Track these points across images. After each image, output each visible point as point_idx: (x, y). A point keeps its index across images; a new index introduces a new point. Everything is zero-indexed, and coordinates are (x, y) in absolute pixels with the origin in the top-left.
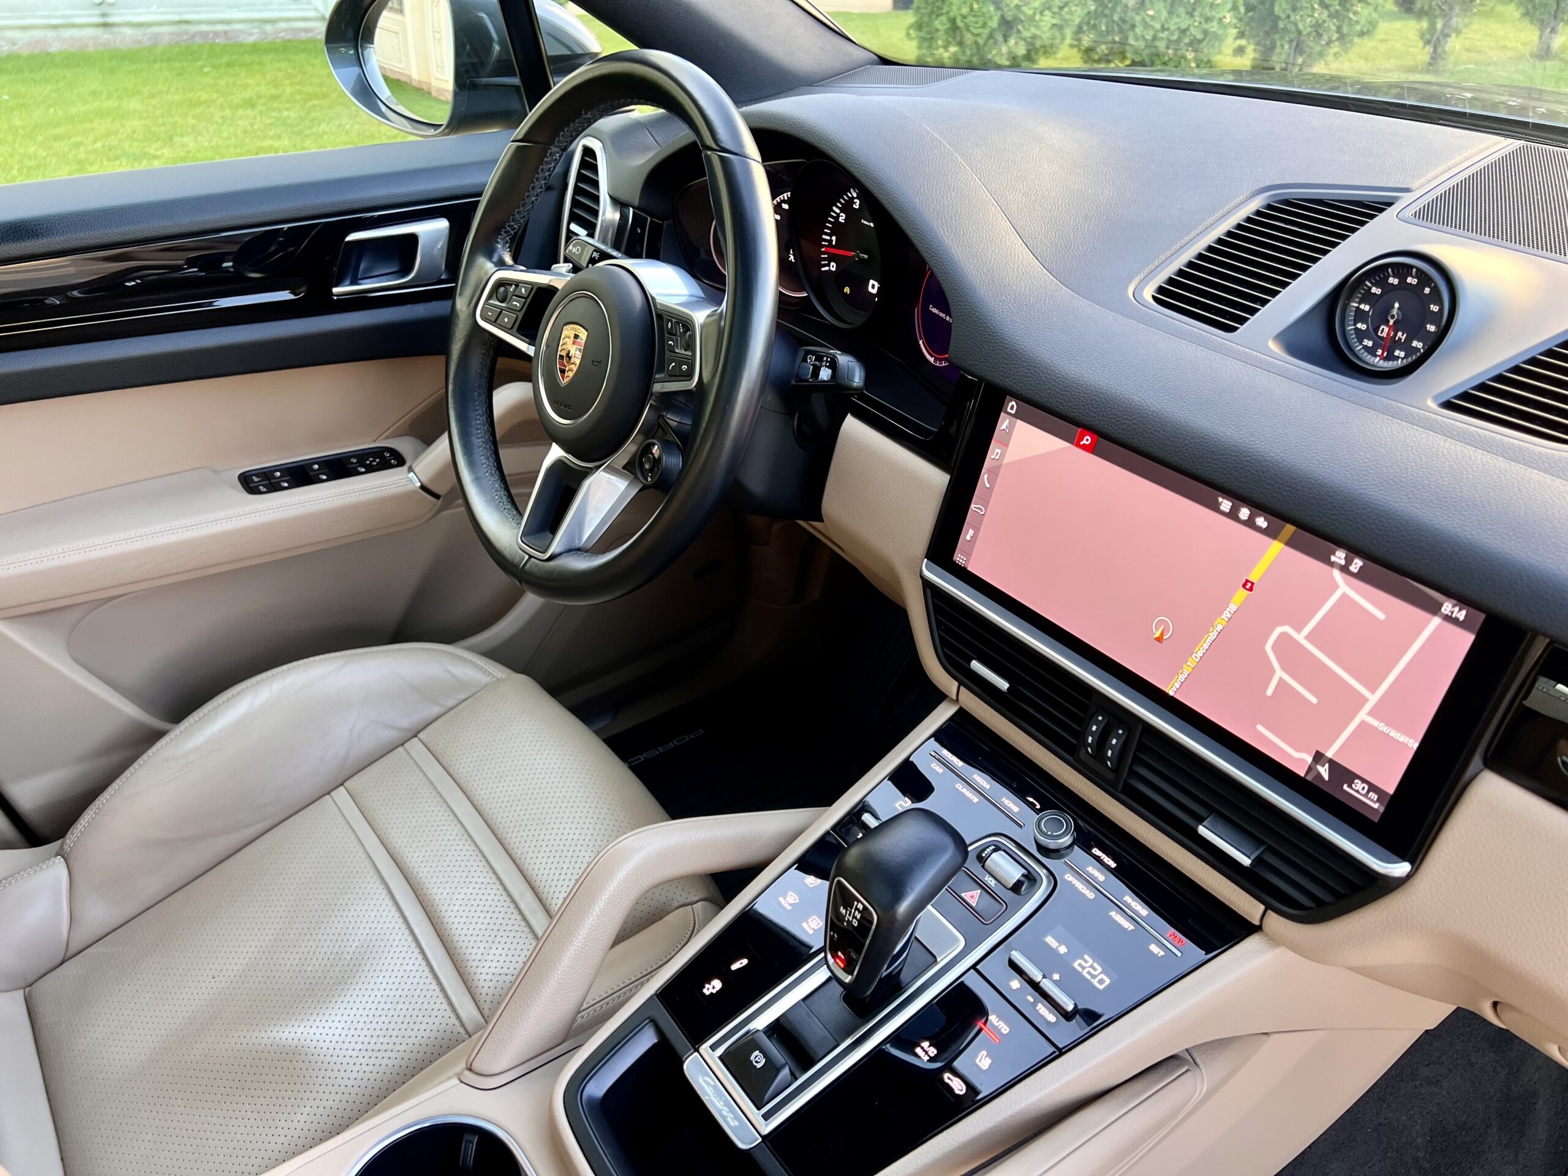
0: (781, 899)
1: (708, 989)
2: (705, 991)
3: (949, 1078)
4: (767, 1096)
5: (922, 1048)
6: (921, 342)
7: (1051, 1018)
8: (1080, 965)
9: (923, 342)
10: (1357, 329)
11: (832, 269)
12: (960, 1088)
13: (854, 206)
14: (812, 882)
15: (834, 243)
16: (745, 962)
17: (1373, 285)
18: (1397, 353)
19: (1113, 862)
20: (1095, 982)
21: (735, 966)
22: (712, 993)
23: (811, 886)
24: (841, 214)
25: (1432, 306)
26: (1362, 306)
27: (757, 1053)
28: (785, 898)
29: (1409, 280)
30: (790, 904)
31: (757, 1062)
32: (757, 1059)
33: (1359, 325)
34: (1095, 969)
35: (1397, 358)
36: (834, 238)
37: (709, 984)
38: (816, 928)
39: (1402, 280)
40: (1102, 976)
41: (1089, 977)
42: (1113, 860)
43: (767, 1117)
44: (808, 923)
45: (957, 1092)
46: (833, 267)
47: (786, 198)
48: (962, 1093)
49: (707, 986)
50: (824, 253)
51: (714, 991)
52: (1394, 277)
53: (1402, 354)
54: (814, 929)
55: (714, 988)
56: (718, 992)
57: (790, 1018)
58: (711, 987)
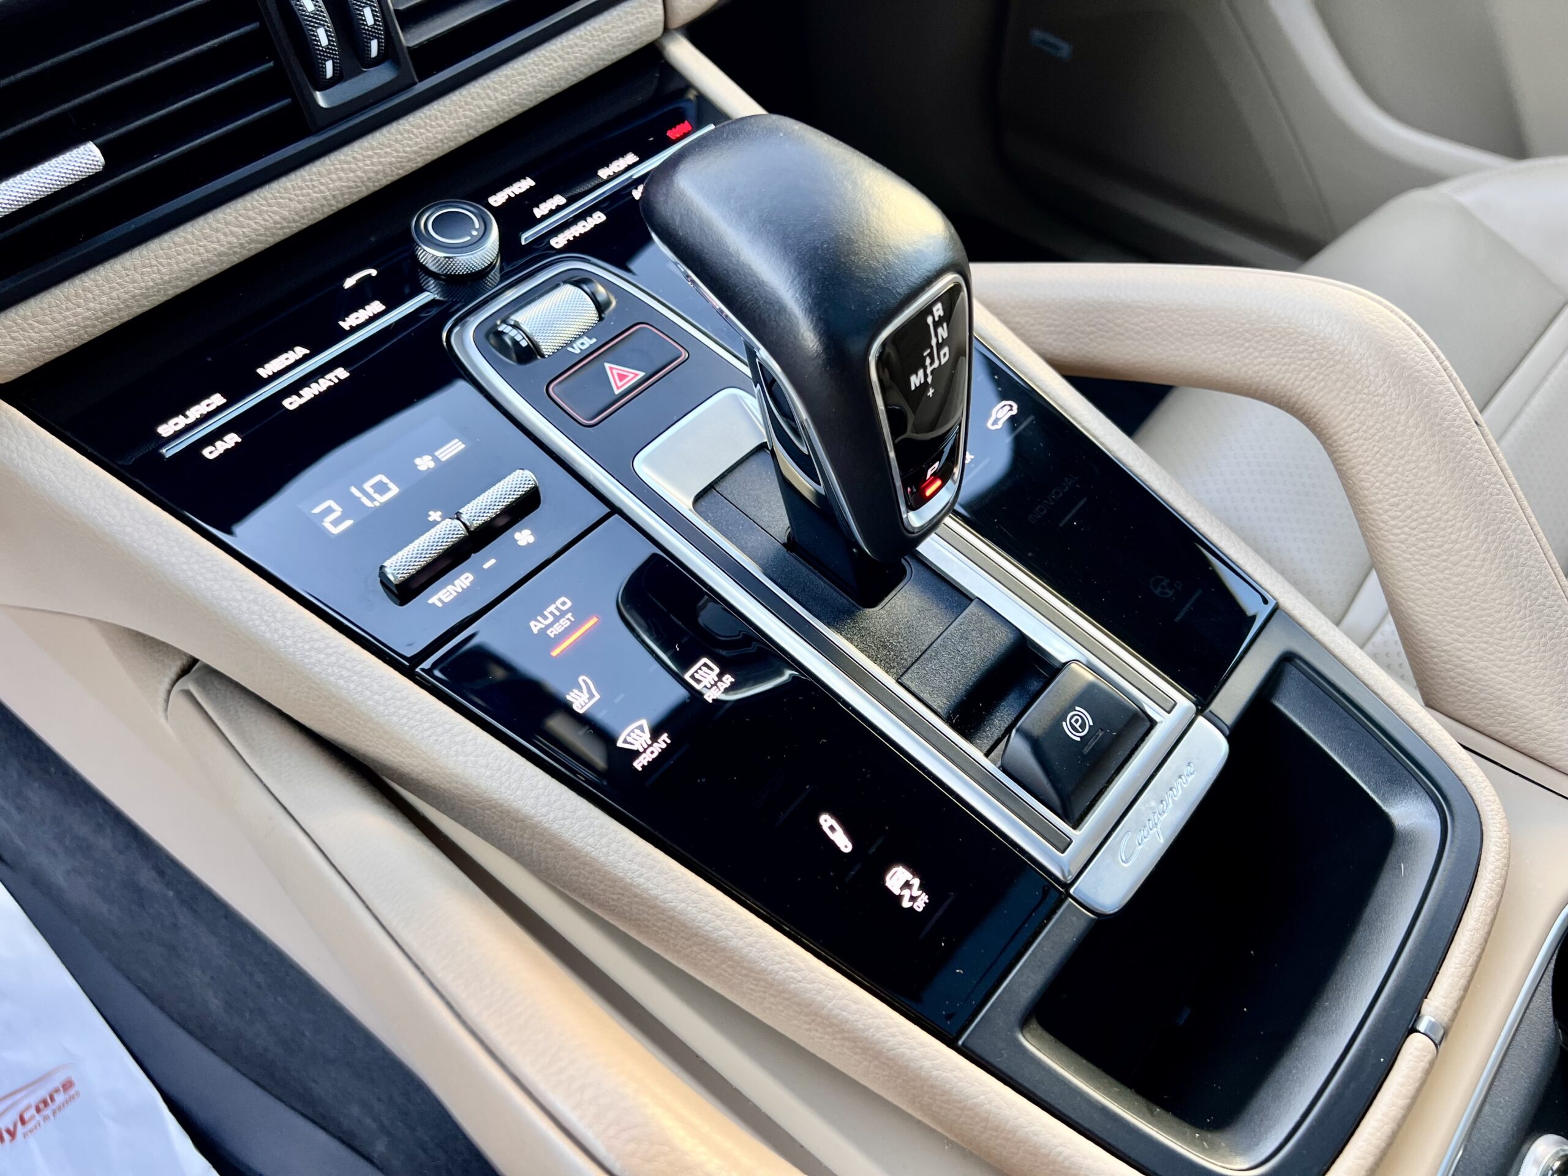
0: (638, 764)
1: (913, 899)
2: (919, 906)
3: (995, 422)
4: (1131, 706)
12: (1008, 408)
14: (586, 695)
16: (826, 821)
19: (523, 181)
21: (843, 842)
22: (922, 887)
23: (597, 697)
28: (636, 754)
32: (1077, 726)
37: (900, 897)
38: (717, 670)
42: (521, 179)
43: (1162, 701)
45: (1015, 411)
48: (1015, 406)
49: (906, 904)
51: (916, 882)
54: (720, 676)
55: (907, 885)
56: (915, 872)
57: (942, 703)
58: (906, 893)
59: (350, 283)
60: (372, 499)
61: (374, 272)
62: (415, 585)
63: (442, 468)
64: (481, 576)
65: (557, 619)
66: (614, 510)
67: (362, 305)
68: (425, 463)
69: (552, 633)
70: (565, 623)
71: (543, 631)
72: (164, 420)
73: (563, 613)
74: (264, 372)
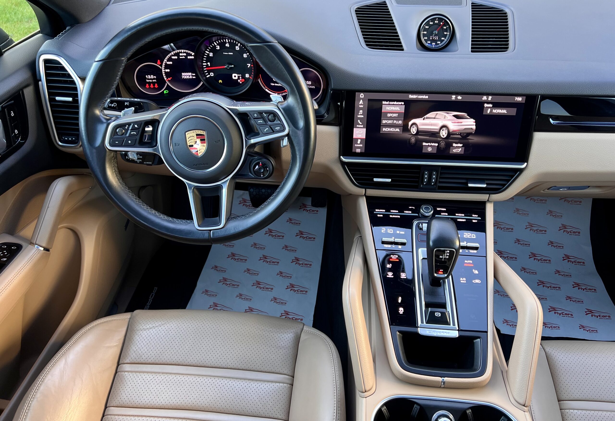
0: (388, 276)
1: (401, 312)
3: (474, 281)
4: (449, 321)
5: (462, 280)
6: (267, 90)
7: (475, 251)
8: (466, 236)
9: (268, 89)
10: (425, 40)
11: (211, 75)
13: (217, 48)
15: (209, 65)
16: (400, 298)
17: (426, 26)
18: (438, 42)
20: (472, 237)
21: (400, 301)
22: (403, 312)
23: (390, 267)
24: (210, 53)
25: (444, 27)
26: (424, 33)
27: (436, 313)
28: (388, 275)
29: (436, 22)
30: (392, 276)
31: (438, 315)
33: (425, 38)
34: (469, 235)
35: (439, 44)
36: (209, 63)
37: (400, 311)
39: (434, 22)
40: (472, 235)
41: (470, 237)
42: (444, 208)
43: (454, 324)
44: (402, 276)
45: (479, 283)
46: (212, 74)
47: (173, 54)
48: (480, 282)
49: (399, 312)
50: (205, 70)
51: (403, 311)
52: (431, 22)
53: (440, 42)
55: (402, 311)
56: (404, 310)
57: (427, 300)
58: (401, 311)
59: (410, 207)
60: (389, 232)
61: (414, 208)
62: (385, 243)
63: (399, 233)
64: (392, 247)
65: (395, 257)
66: (413, 252)
67: (409, 211)
68: (398, 232)
69: (392, 258)
70: (395, 258)
71: (392, 257)
72: (377, 209)
73: (396, 257)
74: (391, 211)
